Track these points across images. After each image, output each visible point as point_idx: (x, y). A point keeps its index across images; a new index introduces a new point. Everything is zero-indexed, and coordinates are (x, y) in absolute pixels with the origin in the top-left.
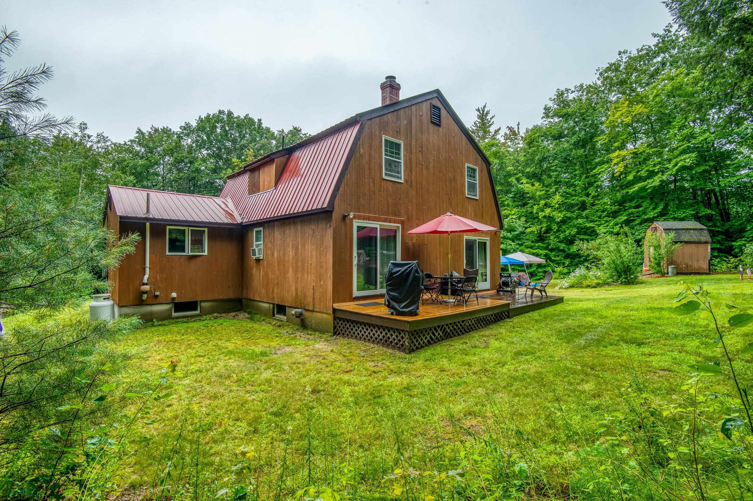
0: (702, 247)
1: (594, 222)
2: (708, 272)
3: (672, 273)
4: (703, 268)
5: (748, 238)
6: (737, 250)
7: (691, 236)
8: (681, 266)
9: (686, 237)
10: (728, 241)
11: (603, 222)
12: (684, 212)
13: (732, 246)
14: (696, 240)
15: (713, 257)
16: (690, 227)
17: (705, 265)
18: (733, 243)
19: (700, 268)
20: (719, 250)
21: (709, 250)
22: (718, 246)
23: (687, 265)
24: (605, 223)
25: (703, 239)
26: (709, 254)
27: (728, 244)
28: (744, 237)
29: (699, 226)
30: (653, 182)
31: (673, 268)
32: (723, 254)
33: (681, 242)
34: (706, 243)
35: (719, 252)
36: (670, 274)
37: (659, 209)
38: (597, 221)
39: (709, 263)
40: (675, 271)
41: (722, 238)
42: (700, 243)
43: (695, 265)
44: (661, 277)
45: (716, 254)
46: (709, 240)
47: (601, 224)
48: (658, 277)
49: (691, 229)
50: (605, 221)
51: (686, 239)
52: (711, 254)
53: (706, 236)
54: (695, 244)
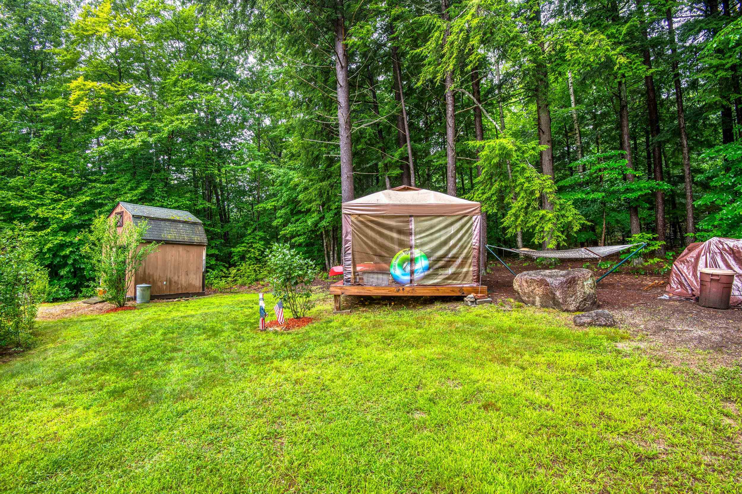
0: (194, 251)
1: (31, 199)
2: (201, 291)
3: (143, 297)
4: (194, 286)
5: (248, 244)
6: (236, 258)
7: (179, 232)
8: (159, 284)
9: (170, 234)
10: (227, 246)
11: (48, 201)
12: (176, 201)
13: (231, 253)
14: (186, 239)
15: (209, 267)
16: (178, 218)
17: (196, 281)
18: (232, 249)
19: (190, 285)
20: (217, 258)
21: (204, 257)
22: (217, 252)
23: (170, 282)
24: (50, 204)
25: (196, 239)
26: (204, 262)
27: (226, 250)
28: (243, 242)
29: (192, 218)
30: (132, 142)
31: (144, 289)
32: (221, 263)
33: (158, 241)
34: (200, 245)
35: (217, 260)
36: (138, 301)
37: (140, 190)
38: (36, 197)
39: (204, 276)
40: (148, 293)
41: (221, 243)
42: (191, 244)
43: (183, 280)
44: (115, 310)
45: (213, 262)
46: (205, 240)
47: (43, 205)
48: (108, 311)
49: (179, 221)
50: (52, 199)
51: (169, 237)
52: (207, 263)
53: (200, 236)
54: (184, 247)
